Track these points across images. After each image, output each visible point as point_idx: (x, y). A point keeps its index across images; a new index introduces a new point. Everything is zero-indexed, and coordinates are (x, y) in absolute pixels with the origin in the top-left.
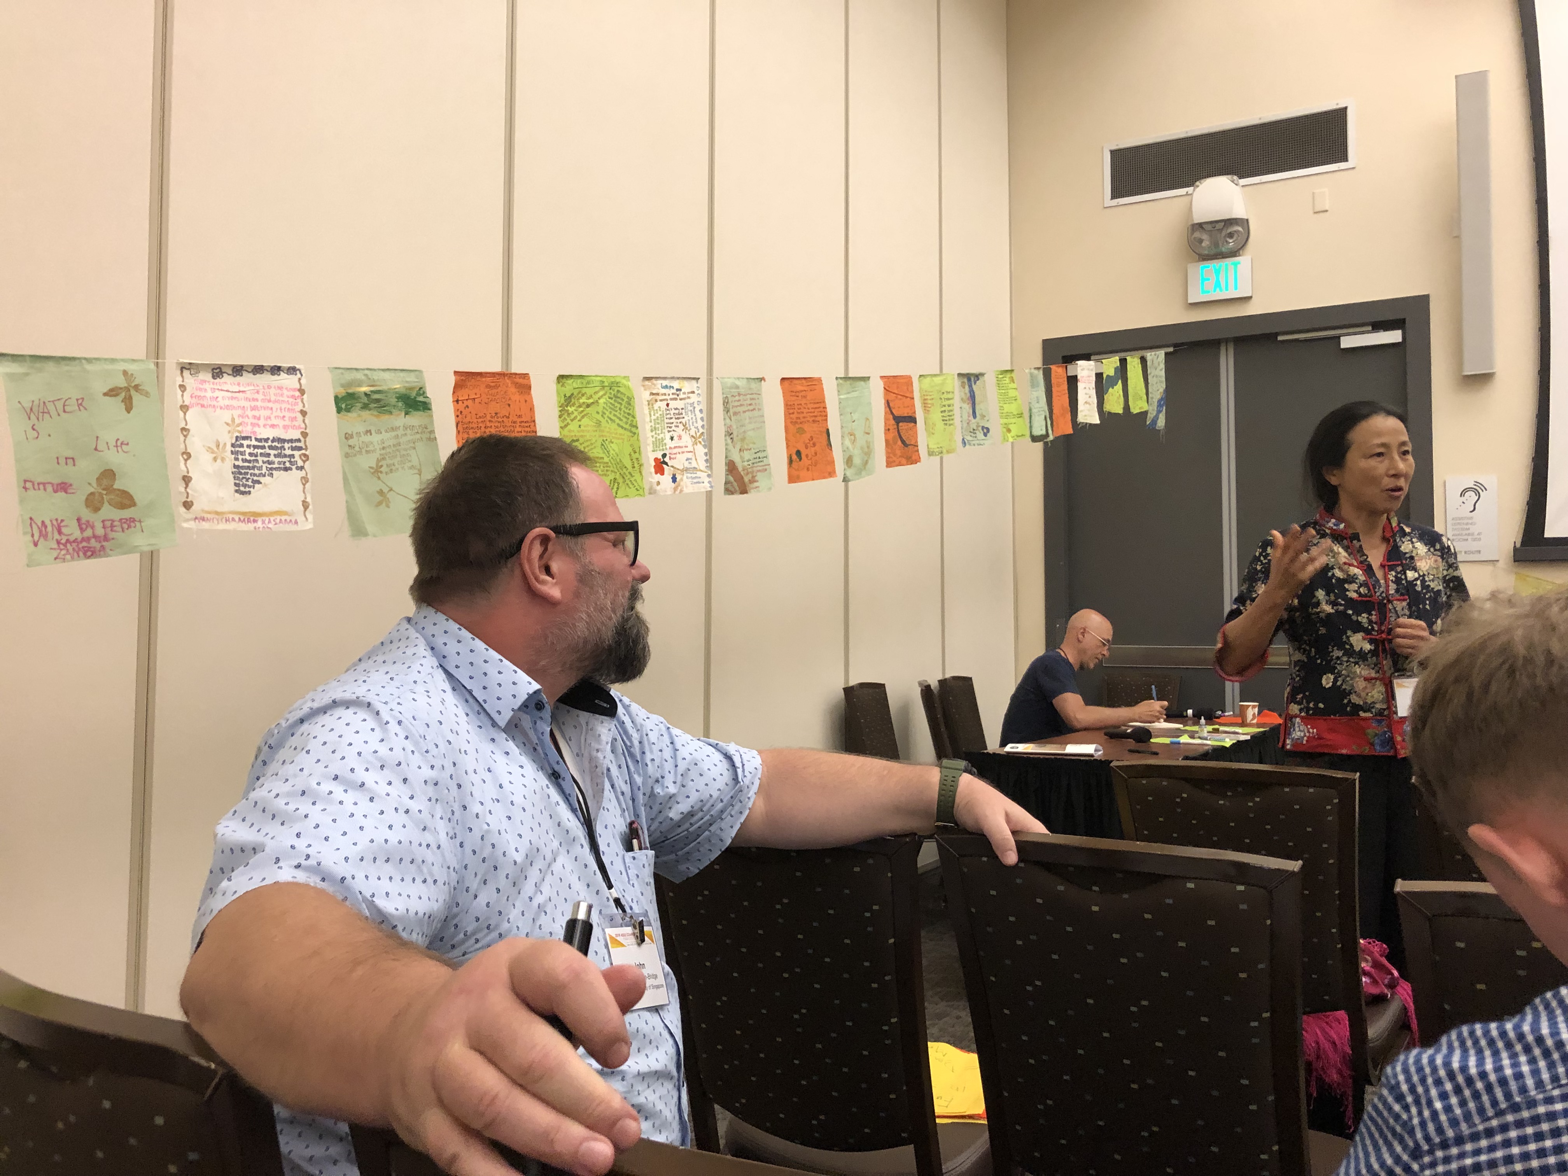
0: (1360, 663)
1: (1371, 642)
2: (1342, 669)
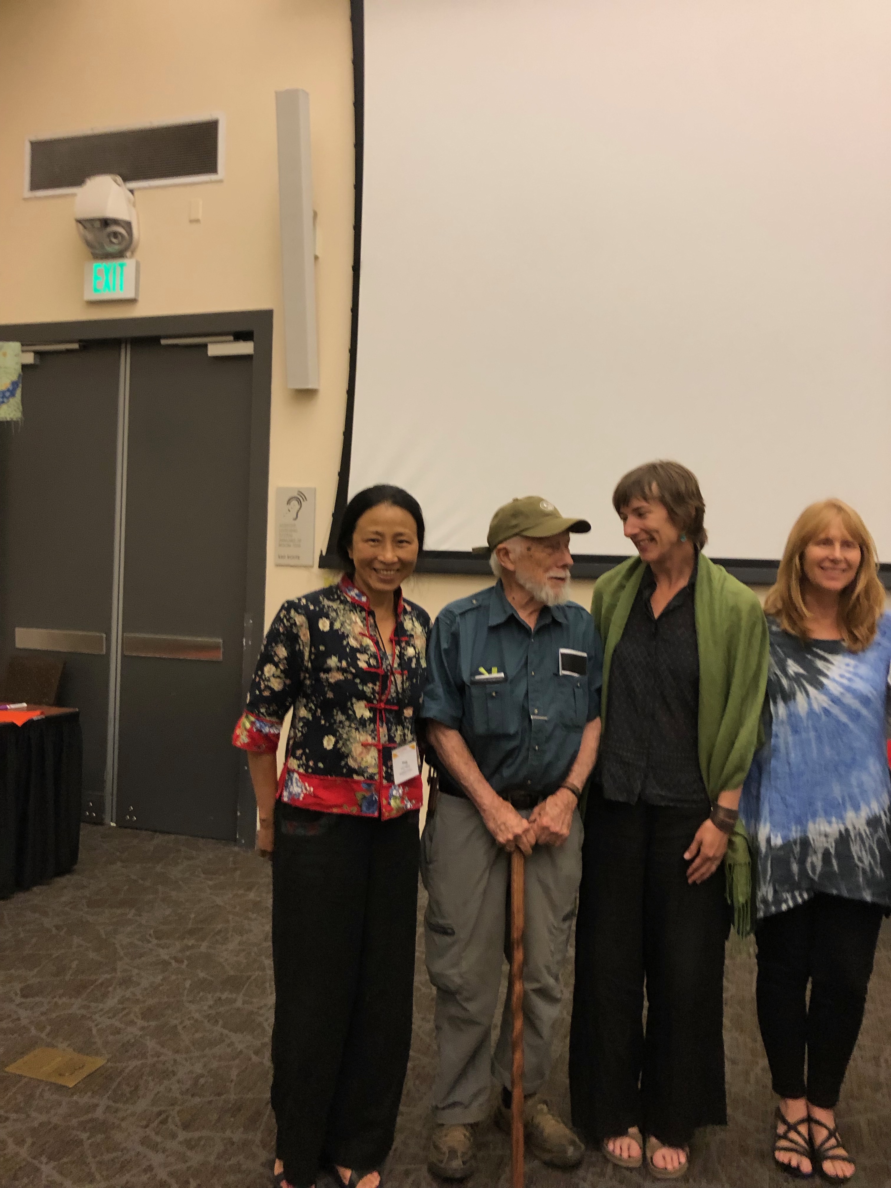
0: (360, 729)
2: (343, 732)
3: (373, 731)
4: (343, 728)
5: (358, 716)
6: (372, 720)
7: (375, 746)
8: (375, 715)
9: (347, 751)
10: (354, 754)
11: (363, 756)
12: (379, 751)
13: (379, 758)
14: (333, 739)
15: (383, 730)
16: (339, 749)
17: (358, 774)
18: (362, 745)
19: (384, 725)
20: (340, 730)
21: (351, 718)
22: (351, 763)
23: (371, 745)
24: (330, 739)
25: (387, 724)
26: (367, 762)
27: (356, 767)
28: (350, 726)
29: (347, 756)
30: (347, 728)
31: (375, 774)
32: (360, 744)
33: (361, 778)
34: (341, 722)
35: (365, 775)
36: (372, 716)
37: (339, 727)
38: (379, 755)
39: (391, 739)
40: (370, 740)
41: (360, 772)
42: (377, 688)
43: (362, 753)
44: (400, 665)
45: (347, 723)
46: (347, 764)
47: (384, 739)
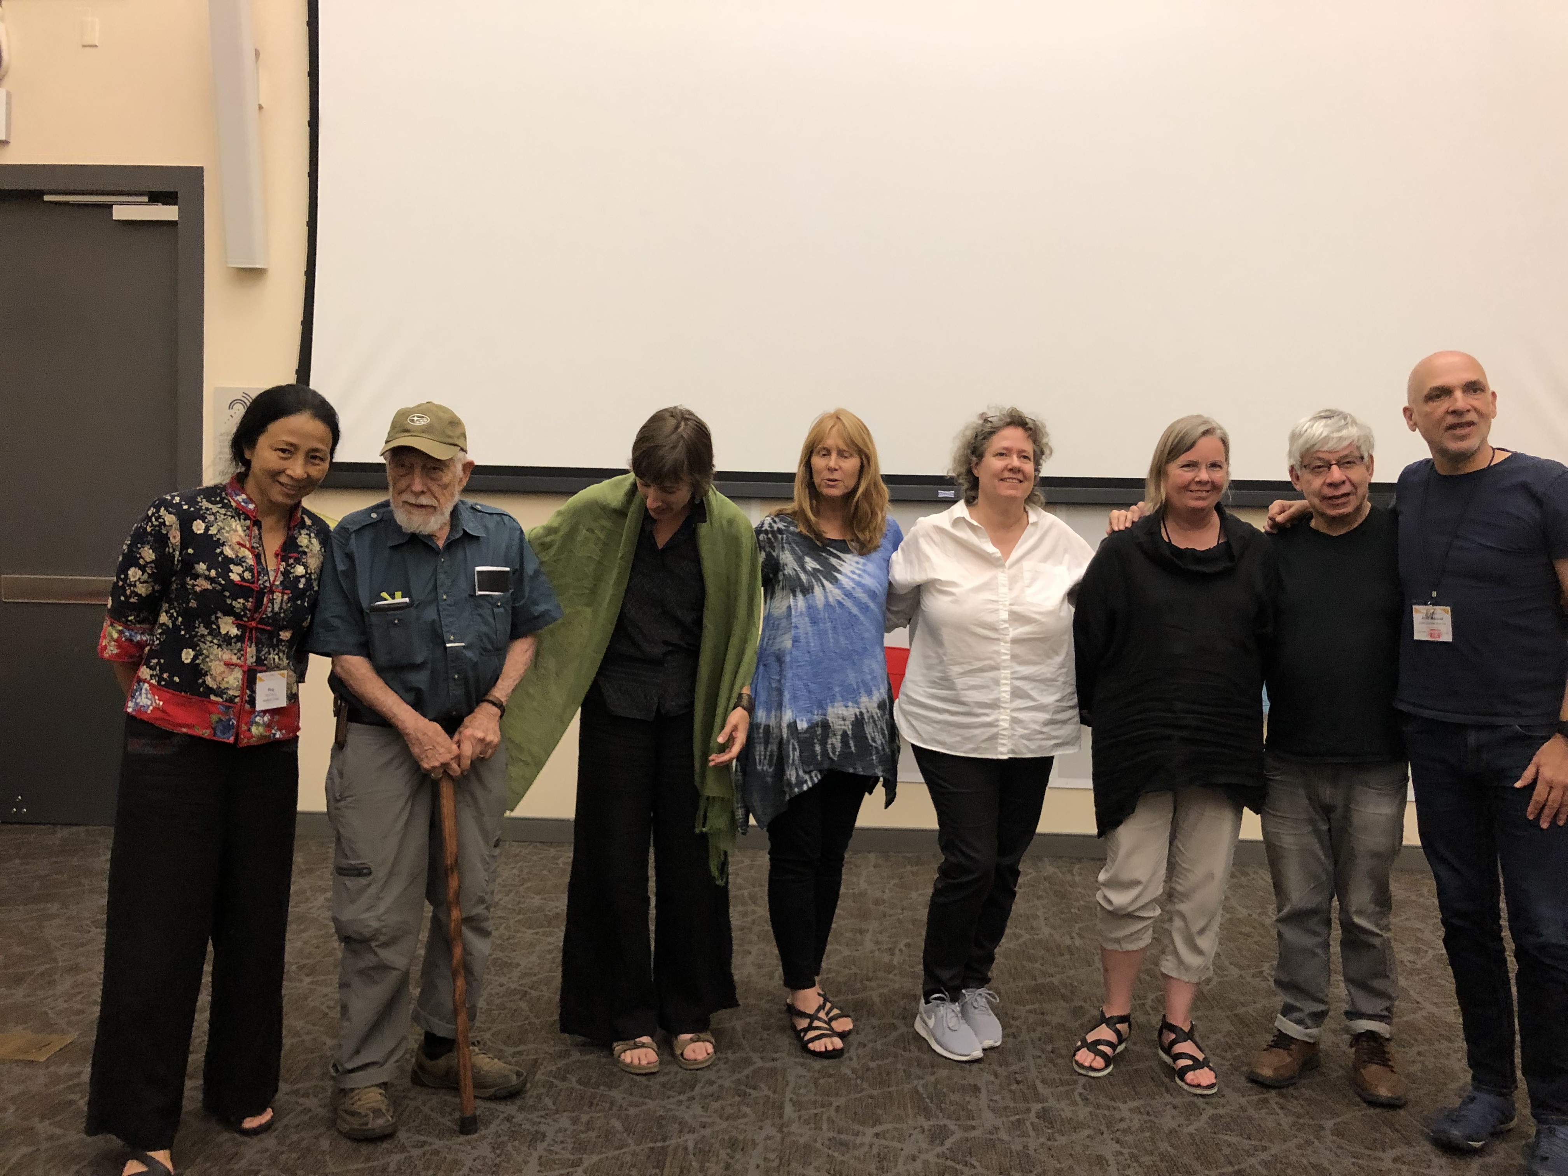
0: (224, 646)
1: (239, 627)
3: (239, 651)
4: (204, 643)
5: (223, 632)
6: (239, 639)
7: (241, 666)
8: (243, 634)
9: (205, 668)
10: (213, 672)
11: (224, 675)
12: (244, 672)
13: (243, 679)
14: (192, 653)
15: (251, 651)
16: (198, 665)
17: (216, 695)
18: (225, 664)
19: (253, 645)
20: (201, 644)
21: (215, 632)
22: (209, 681)
23: (236, 665)
24: (188, 653)
25: (256, 646)
26: (228, 683)
27: (215, 687)
28: (212, 642)
29: (206, 674)
30: (208, 643)
31: (236, 697)
32: (222, 663)
33: (219, 699)
34: (203, 636)
35: (225, 696)
36: (239, 633)
37: (199, 640)
38: (244, 676)
39: (259, 661)
40: (234, 659)
41: (220, 693)
42: (249, 605)
43: (224, 672)
44: (282, 583)
45: (209, 638)
46: (204, 682)
47: (251, 660)
